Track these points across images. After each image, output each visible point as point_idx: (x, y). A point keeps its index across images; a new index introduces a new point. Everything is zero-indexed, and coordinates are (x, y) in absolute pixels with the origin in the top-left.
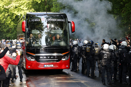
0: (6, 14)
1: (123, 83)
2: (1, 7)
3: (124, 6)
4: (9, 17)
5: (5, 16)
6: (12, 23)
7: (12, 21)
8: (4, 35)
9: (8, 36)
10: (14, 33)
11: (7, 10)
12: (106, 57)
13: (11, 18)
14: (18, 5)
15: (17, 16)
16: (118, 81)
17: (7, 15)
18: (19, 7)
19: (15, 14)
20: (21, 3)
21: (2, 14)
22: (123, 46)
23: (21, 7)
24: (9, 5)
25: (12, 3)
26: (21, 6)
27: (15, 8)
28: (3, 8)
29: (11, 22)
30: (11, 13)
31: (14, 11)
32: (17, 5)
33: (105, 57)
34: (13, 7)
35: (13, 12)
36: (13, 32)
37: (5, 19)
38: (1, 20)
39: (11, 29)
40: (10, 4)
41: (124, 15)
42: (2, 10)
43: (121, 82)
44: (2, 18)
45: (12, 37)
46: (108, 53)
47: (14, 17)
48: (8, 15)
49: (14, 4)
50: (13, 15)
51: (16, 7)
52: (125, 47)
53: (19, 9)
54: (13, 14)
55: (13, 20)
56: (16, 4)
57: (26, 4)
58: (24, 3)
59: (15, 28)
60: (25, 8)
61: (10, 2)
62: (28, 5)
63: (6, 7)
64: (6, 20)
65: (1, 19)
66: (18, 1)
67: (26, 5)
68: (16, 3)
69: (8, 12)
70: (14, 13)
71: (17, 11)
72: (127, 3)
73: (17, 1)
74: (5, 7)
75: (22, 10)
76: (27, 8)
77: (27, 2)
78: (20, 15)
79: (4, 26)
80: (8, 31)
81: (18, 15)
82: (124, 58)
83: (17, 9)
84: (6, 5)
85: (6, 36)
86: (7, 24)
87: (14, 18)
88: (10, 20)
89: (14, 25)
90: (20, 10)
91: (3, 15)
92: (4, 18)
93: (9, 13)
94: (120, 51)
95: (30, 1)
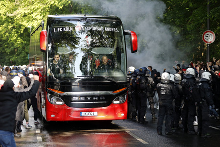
0: (9, 25)
1: (190, 132)
2: (2, 15)
3: (192, 14)
4: (13, 31)
5: (7, 28)
6: (19, 41)
7: (19, 36)
8: (7, 58)
9: (12, 59)
10: (22, 55)
11: (11, 19)
12: (164, 93)
13: (17, 32)
14: (29, 11)
15: (26, 29)
16: (182, 129)
17: (11, 27)
18: (29, 15)
19: (24, 26)
20: (32, 8)
21: (4, 25)
22: (188, 75)
23: (33, 15)
24: (15, 12)
25: (19, 9)
26: (32, 13)
27: (23, 16)
28: (5, 17)
29: (17, 38)
30: (17, 24)
31: (22, 21)
32: (27, 12)
33: (162, 93)
34: (20, 15)
35: (20, 23)
36: (20, 53)
37: (7, 34)
38: (1, 35)
39: (17, 48)
40: (15, 10)
41: (190, 28)
42: (4, 19)
43: (186, 130)
44: (4, 32)
45: (20, 61)
46: (166, 86)
47: (22, 30)
48: (13, 28)
49: (21, 11)
50: (21, 28)
51: (25, 16)
52: (191, 77)
53: (29, 18)
54: (20, 26)
55: (21, 36)
56: (24, 10)
57: (40, 10)
58: (38, 9)
59: (23, 48)
60: (39, 17)
61: (16, 7)
62: (44, 12)
63: (10, 15)
64: (10, 35)
65: (2, 33)
66: (28, 6)
67: (41, 12)
68: (25, 8)
69: (12, 23)
70: (22, 25)
71: (26, 21)
72: (195, 9)
73: (26, 6)
74: (8, 14)
75: (34, 19)
76: (42, 17)
77: (42, 8)
78: (31, 27)
79: (6, 44)
80: (13, 53)
81: (28, 27)
82: (191, 93)
83: (27, 17)
84: (9, 11)
85: (9, 59)
86: (11, 41)
87: (22, 32)
88: (16, 35)
89: (22, 43)
90: (31, 20)
91: (5, 28)
92: (7, 31)
93: (14, 24)
94: (184, 83)
95: (47, 6)
